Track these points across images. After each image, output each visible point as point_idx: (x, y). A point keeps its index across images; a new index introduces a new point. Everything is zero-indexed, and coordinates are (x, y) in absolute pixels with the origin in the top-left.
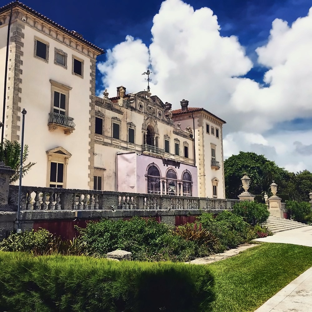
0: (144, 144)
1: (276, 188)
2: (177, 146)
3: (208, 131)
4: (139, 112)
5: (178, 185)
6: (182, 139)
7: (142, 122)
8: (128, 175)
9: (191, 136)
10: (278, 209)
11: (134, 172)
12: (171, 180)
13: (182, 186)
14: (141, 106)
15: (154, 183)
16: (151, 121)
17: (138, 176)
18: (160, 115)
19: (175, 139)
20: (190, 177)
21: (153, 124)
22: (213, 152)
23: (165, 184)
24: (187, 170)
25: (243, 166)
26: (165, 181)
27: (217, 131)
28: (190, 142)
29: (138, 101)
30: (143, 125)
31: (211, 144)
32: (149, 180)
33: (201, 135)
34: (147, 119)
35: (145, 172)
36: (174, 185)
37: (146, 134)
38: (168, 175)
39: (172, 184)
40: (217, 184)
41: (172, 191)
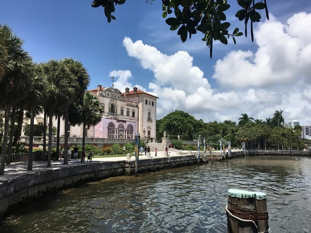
0: (109, 112)
1: (166, 134)
2: (128, 112)
3: (146, 103)
4: (107, 97)
5: (124, 131)
6: (131, 108)
7: (109, 102)
8: (99, 127)
9: (137, 106)
10: (165, 143)
11: (101, 126)
12: (120, 129)
13: (127, 131)
14: (108, 95)
15: (111, 130)
16: (113, 101)
17: (103, 128)
18: (119, 97)
19: (127, 109)
20: (132, 127)
21: (114, 102)
22: (149, 114)
23: (117, 131)
24: (130, 124)
25: (174, 119)
26: (117, 129)
27: (153, 103)
28: (136, 109)
29: (107, 93)
30: (109, 103)
31: (148, 109)
32: (109, 129)
33: (142, 106)
34: (111, 100)
35: (107, 126)
36: (122, 131)
37: (111, 107)
38: (119, 127)
39: (121, 131)
40: (151, 130)
41: (121, 134)
